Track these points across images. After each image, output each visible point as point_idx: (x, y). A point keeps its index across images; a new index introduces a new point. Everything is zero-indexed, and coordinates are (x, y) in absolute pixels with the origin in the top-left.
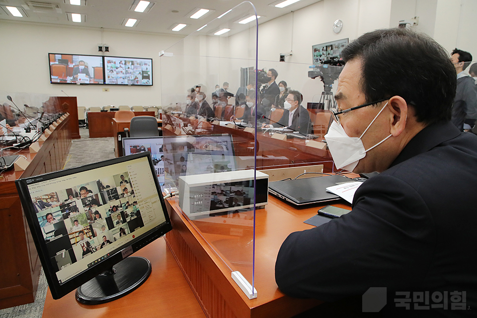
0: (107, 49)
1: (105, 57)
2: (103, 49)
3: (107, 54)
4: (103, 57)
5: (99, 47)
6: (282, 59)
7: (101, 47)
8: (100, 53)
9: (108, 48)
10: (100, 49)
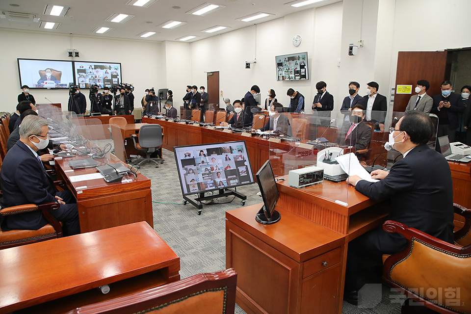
0: (77, 55)
1: (75, 62)
2: (73, 55)
3: (76, 59)
4: (73, 62)
5: (69, 53)
6: (248, 66)
7: (71, 53)
8: (70, 59)
9: (78, 53)
10: (70, 54)
